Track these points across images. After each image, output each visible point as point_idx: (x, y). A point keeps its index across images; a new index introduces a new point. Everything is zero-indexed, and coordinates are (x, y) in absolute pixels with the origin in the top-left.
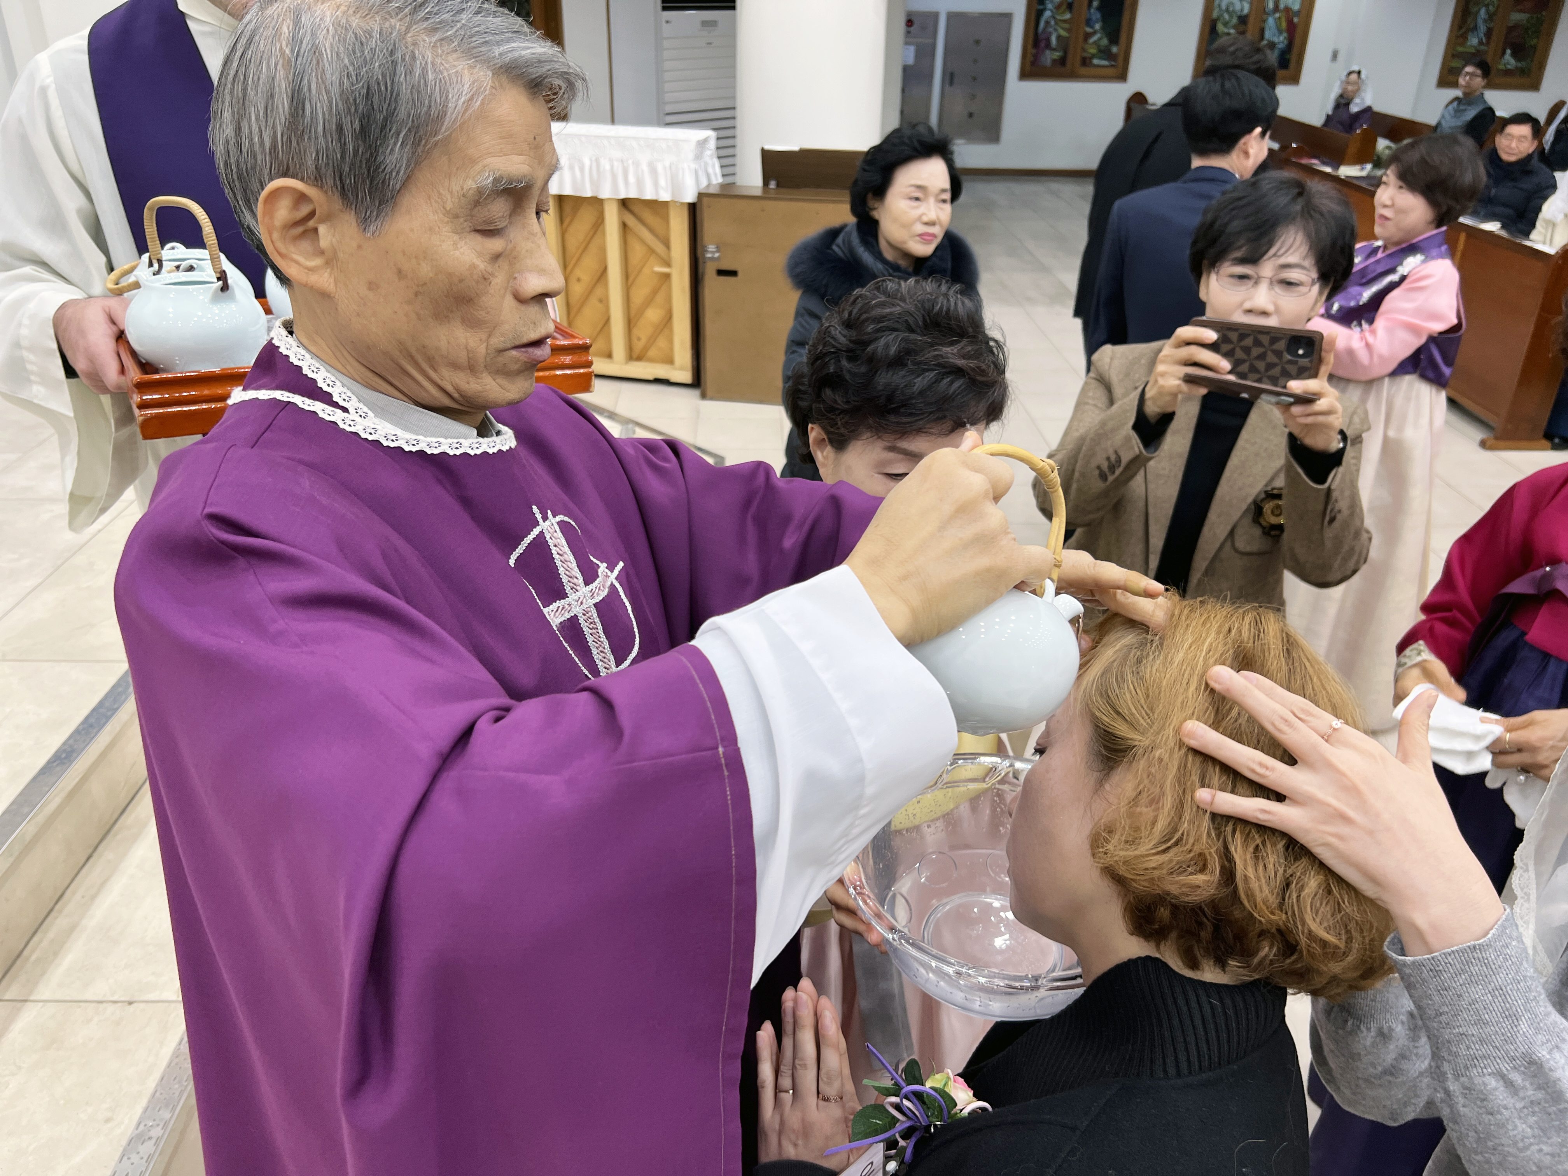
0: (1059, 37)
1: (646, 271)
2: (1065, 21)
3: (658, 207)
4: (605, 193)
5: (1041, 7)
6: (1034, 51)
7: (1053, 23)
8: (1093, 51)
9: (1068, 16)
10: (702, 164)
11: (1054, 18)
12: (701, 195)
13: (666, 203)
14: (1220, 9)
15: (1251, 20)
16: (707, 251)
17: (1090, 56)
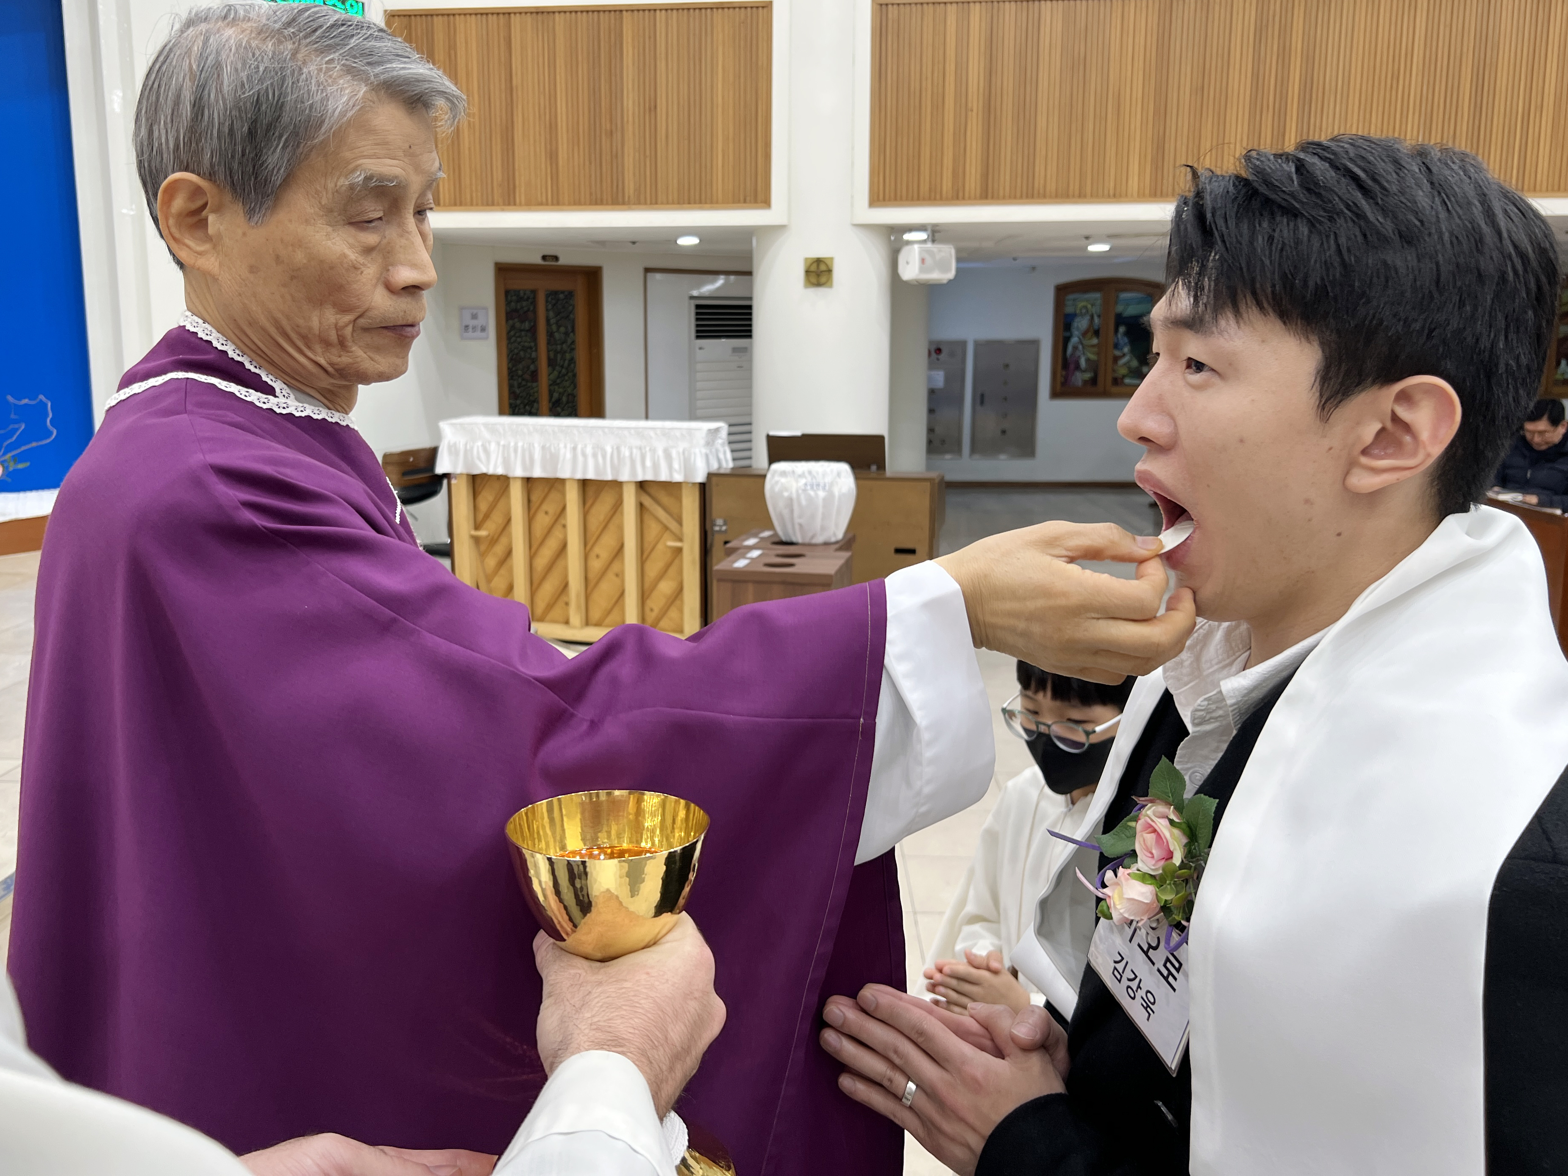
0: (1088, 360)
1: (660, 546)
2: (1093, 346)
3: (672, 488)
4: (624, 476)
6: (1064, 373)
7: (1080, 347)
8: (1123, 371)
9: (1095, 341)
10: (714, 450)
11: (1082, 344)
12: (710, 476)
13: (679, 485)
16: (715, 525)
17: (1121, 376)
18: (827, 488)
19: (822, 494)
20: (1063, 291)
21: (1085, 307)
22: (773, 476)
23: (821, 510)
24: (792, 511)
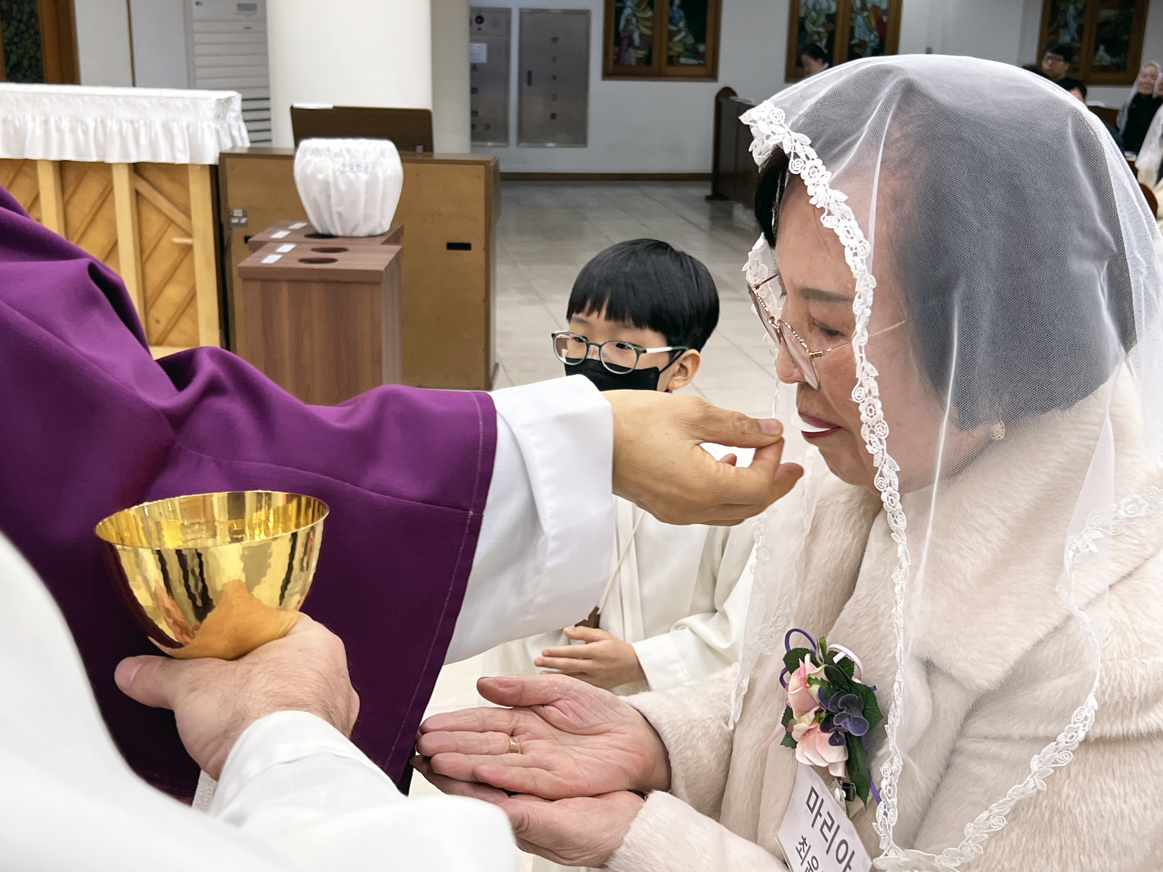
0: (641, 35)
1: (164, 244)
2: (647, 19)
3: (175, 171)
4: (113, 157)
5: (620, 5)
6: (617, 49)
7: (634, 20)
8: (679, 49)
10: (225, 125)
11: (635, 16)
12: (223, 156)
13: (183, 168)
14: (808, 8)
15: (840, 20)
16: (232, 216)
17: (676, 54)
18: (370, 170)
19: (363, 177)
22: (304, 155)
23: (363, 196)
24: (329, 197)
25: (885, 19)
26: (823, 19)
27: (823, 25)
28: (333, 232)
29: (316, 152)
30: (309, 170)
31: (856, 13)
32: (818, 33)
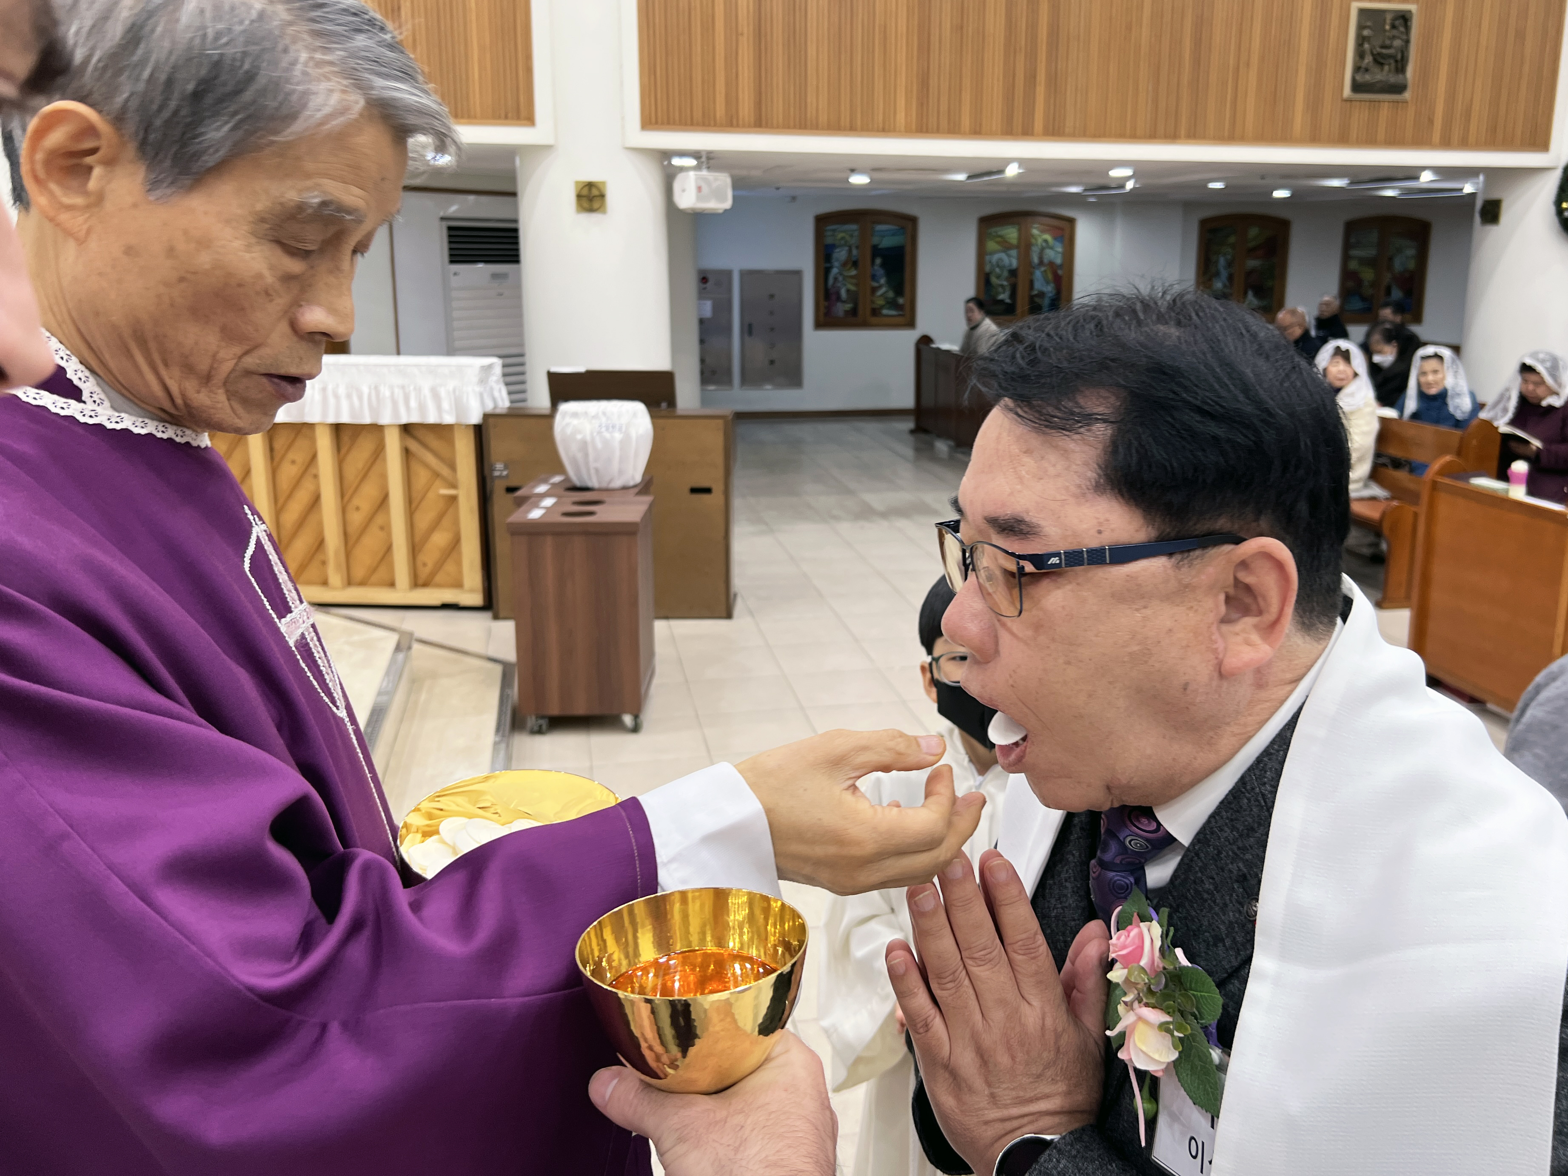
0: (848, 291)
1: (430, 495)
2: (852, 277)
3: (442, 431)
4: (385, 419)
5: (828, 265)
6: (826, 304)
7: (840, 278)
8: (881, 302)
9: (853, 272)
10: (488, 388)
11: (841, 274)
12: (485, 417)
13: (450, 426)
14: (992, 265)
16: (493, 470)
17: (878, 307)
18: (623, 430)
19: (618, 436)
20: (822, 222)
21: (843, 238)
22: (563, 416)
23: (617, 454)
24: (586, 455)
25: (1060, 272)
26: (1006, 274)
27: (1007, 279)
28: (590, 484)
29: (575, 415)
30: (569, 431)
31: (1034, 268)
32: (1002, 286)
